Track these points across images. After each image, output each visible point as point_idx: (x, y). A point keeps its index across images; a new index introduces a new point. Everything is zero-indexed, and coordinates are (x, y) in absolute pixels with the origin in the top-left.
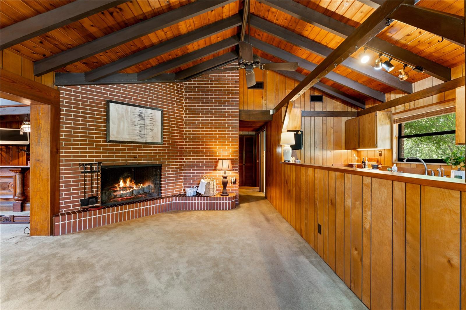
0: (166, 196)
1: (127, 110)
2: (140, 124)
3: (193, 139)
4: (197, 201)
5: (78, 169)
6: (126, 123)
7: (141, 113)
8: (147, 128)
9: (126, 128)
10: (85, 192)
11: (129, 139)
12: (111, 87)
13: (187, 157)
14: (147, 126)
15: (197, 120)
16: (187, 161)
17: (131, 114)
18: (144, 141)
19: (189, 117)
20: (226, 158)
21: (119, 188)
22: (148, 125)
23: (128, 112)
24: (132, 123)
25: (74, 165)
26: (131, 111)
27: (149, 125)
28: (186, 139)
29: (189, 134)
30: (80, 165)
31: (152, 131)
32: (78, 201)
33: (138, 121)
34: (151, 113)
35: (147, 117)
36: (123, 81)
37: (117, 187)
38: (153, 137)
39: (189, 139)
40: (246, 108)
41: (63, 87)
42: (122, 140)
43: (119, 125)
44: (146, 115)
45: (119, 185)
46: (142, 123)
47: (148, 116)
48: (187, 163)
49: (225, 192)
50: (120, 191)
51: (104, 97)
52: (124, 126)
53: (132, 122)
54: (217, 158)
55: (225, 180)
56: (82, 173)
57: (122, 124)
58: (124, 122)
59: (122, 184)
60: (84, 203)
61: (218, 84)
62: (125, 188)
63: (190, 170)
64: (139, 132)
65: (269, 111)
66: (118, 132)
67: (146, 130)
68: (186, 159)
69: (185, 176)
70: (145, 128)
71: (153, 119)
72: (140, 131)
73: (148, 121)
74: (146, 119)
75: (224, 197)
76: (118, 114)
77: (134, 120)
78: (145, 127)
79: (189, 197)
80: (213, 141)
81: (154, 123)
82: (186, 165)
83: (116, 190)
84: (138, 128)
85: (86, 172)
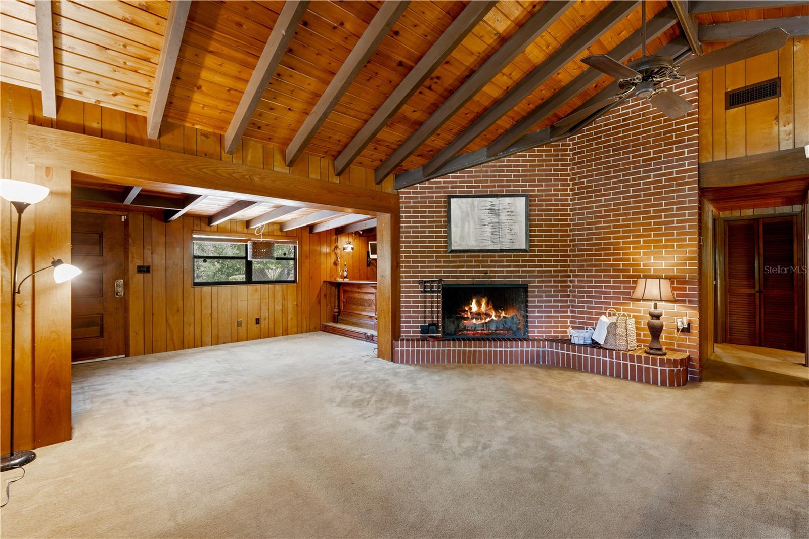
0: (536, 338)
1: (473, 204)
2: (491, 223)
3: (587, 240)
4: (589, 355)
5: (417, 287)
6: (472, 224)
7: (492, 205)
8: (502, 227)
9: (472, 230)
10: (425, 317)
11: (476, 246)
12: (453, 177)
13: (577, 273)
14: (503, 225)
15: (594, 202)
16: (576, 279)
17: (478, 209)
18: (499, 248)
19: (579, 199)
20: (664, 274)
21: (471, 313)
22: (504, 223)
23: (474, 206)
24: (480, 223)
25: (414, 282)
26: (478, 205)
27: (506, 223)
28: (573, 240)
29: (579, 230)
30: (419, 282)
31: (510, 231)
32: (417, 327)
33: (488, 219)
34: (509, 204)
35: (503, 211)
36: (467, 164)
37: (467, 312)
38: (512, 241)
39: (580, 240)
40: (720, 156)
41: (403, 190)
42: (467, 249)
43: (463, 228)
44: (500, 208)
46: (495, 220)
47: (504, 209)
48: (576, 284)
49: (657, 346)
50: (472, 319)
51: (444, 192)
52: (469, 228)
53: (481, 221)
55: (656, 322)
56: (422, 292)
57: (466, 225)
58: (469, 222)
59: (474, 308)
60: (424, 330)
62: (479, 315)
63: (583, 297)
64: (490, 235)
65: (804, 148)
66: (462, 238)
67: (501, 230)
68: (575, 276)
69: (573, 307)
70: (499, 228)
71: (512, 212)
72: (492, 234)
73: (504, 217)
74: (500, 214)
76: (462, 212)
77: (483, 217)
78: (500, 226)
81: (513, 218)
82: (574, 286)
84: (489, 229)
85: (425, 292)
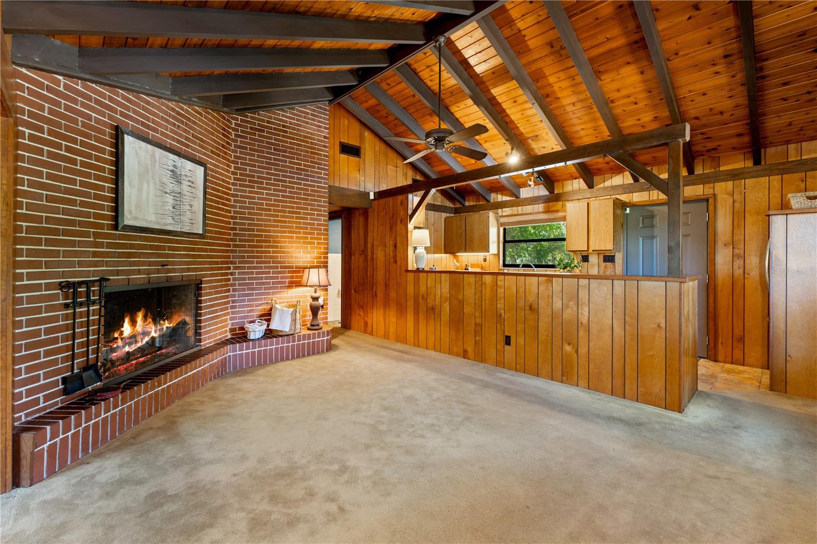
0: (207, 346)
1: (152, 155)
2: (173, 192)
3: (249, 230)
5: (54, 297)
6: (152, 185)
7: (175, 166)
8: (184, 200)
9: (151, 197)
10: (73, 357)
11: (156, 224)
12: (124, 97)
13: (237, 265)
14: (184, 197)
15: (257, 193)
16: (237, 271)
17: (159, 167)
18: (179, 230)
19: (241, 185)
20: (309, 265)
21: (122, 339)
22: (185, 195)
23: (155, 160)
24: (161, 188)
25: (48, 287)
26: (159, 160)
27: (187, 196)
28: (235, 229)
29: (241, 218)
30: (61, 286)
31: (190, 208)
32: (55, 383)
33: (171, 186)
34: (190, 170)
35: (185, 178)
36: (147, 88)
37: (117, 338)
38: (191, 222)
39: (241, 229)
40: (337, 184)
41: (24, 70)
42: (145, 226)
43: (140, 190)
44: (183, 173)
45: (122, 333)
46: (177, 189)
47: (186, 176)
48: (237, 276)
49: (315, 323)
50: (124, 346)
51: (110, 117)
52: (148, 193)
53: (162, 186)
54: (294, 265)
55: (315, 303)
56: (67, 306)
57: (145, 185)
58: (148, 183)
59: (127, 329)
60: (71, 384)
61: (296, 134)
62: (133, 338)
63: (244, 290)
64: (171, 209)
65: (369, 193)
66: (138, 206)
67: (182, 205)
68: (235, 268)
69: (233, 302)
70: (180, 200)
71: (193, 183)
72: (174, 207)
73: (185, 188)
74: (182, 181)
75: (316, 332)
76: (139, 162)
77: (165, 180)
78: (182, 199)
79: (253, 340)
80: (287, 234)
81: (194, 191)
82: (234, 279)
83: (115, 346)
84: (170, 199)
85: (75, 305)
